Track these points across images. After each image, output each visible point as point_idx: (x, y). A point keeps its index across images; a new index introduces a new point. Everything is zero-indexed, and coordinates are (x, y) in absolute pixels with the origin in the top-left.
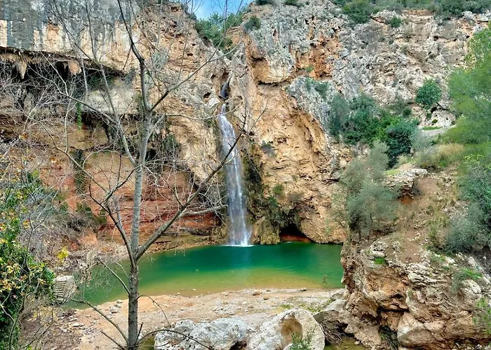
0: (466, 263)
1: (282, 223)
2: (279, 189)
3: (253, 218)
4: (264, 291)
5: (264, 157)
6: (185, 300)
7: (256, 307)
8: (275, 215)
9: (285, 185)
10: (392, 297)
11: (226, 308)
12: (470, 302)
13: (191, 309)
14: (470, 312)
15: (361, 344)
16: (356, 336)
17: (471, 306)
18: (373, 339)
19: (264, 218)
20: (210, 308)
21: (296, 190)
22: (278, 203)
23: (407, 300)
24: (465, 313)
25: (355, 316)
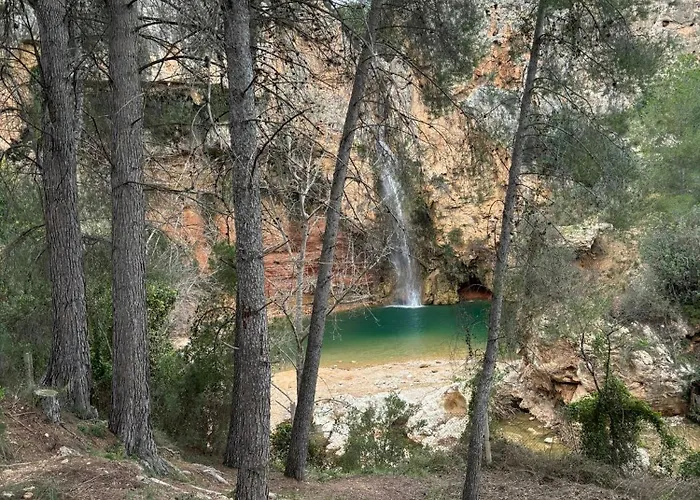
0: (640, 333)
1: (462, 278)
2: (456, 234)
3: (423, 271)
4: (433, 363)
5: (436, 193)
6: (344, 373)
7: (422, 381)
8: (452, 267)
9: (463, 229)
10: (564, 369)
11: (388, 381)
12: (641, 373)
13: (350, 383)
14: (642, 383)
15: (536, 419)
16: (531, 411)
17: (642, 377)
18: (548, 415)
19: (437, 272)
20: (371, 382)
21: (478, 234)
22: (456, 253)
23: (578, 372)
24: (636, 385)
25: (530, 389)
